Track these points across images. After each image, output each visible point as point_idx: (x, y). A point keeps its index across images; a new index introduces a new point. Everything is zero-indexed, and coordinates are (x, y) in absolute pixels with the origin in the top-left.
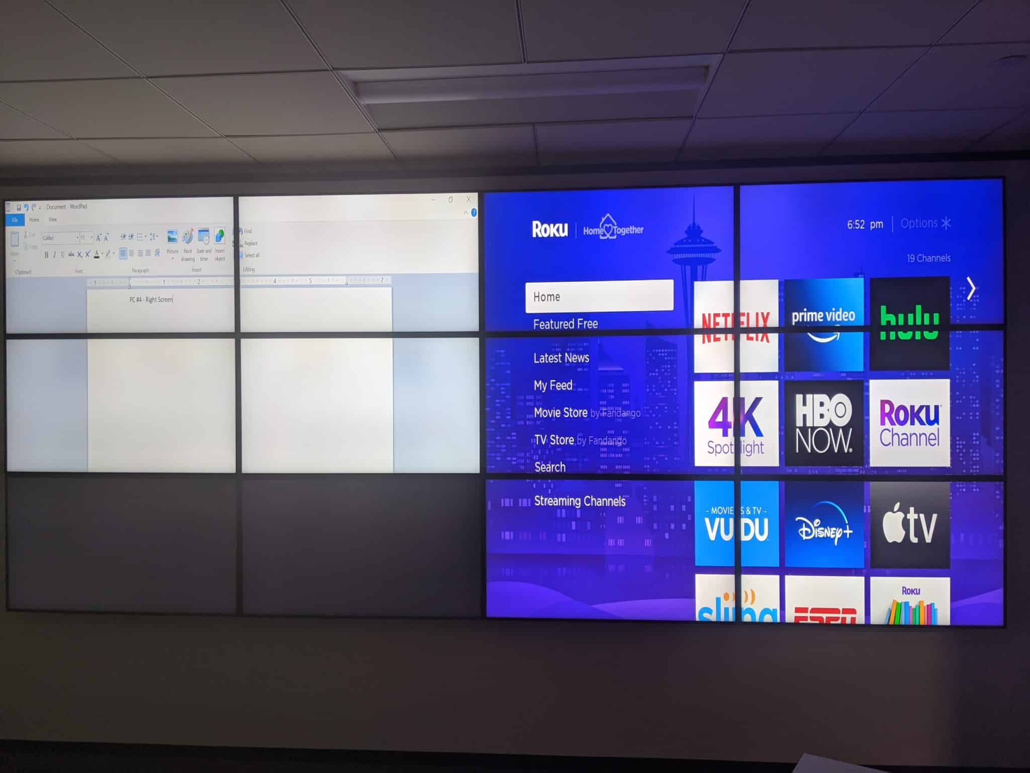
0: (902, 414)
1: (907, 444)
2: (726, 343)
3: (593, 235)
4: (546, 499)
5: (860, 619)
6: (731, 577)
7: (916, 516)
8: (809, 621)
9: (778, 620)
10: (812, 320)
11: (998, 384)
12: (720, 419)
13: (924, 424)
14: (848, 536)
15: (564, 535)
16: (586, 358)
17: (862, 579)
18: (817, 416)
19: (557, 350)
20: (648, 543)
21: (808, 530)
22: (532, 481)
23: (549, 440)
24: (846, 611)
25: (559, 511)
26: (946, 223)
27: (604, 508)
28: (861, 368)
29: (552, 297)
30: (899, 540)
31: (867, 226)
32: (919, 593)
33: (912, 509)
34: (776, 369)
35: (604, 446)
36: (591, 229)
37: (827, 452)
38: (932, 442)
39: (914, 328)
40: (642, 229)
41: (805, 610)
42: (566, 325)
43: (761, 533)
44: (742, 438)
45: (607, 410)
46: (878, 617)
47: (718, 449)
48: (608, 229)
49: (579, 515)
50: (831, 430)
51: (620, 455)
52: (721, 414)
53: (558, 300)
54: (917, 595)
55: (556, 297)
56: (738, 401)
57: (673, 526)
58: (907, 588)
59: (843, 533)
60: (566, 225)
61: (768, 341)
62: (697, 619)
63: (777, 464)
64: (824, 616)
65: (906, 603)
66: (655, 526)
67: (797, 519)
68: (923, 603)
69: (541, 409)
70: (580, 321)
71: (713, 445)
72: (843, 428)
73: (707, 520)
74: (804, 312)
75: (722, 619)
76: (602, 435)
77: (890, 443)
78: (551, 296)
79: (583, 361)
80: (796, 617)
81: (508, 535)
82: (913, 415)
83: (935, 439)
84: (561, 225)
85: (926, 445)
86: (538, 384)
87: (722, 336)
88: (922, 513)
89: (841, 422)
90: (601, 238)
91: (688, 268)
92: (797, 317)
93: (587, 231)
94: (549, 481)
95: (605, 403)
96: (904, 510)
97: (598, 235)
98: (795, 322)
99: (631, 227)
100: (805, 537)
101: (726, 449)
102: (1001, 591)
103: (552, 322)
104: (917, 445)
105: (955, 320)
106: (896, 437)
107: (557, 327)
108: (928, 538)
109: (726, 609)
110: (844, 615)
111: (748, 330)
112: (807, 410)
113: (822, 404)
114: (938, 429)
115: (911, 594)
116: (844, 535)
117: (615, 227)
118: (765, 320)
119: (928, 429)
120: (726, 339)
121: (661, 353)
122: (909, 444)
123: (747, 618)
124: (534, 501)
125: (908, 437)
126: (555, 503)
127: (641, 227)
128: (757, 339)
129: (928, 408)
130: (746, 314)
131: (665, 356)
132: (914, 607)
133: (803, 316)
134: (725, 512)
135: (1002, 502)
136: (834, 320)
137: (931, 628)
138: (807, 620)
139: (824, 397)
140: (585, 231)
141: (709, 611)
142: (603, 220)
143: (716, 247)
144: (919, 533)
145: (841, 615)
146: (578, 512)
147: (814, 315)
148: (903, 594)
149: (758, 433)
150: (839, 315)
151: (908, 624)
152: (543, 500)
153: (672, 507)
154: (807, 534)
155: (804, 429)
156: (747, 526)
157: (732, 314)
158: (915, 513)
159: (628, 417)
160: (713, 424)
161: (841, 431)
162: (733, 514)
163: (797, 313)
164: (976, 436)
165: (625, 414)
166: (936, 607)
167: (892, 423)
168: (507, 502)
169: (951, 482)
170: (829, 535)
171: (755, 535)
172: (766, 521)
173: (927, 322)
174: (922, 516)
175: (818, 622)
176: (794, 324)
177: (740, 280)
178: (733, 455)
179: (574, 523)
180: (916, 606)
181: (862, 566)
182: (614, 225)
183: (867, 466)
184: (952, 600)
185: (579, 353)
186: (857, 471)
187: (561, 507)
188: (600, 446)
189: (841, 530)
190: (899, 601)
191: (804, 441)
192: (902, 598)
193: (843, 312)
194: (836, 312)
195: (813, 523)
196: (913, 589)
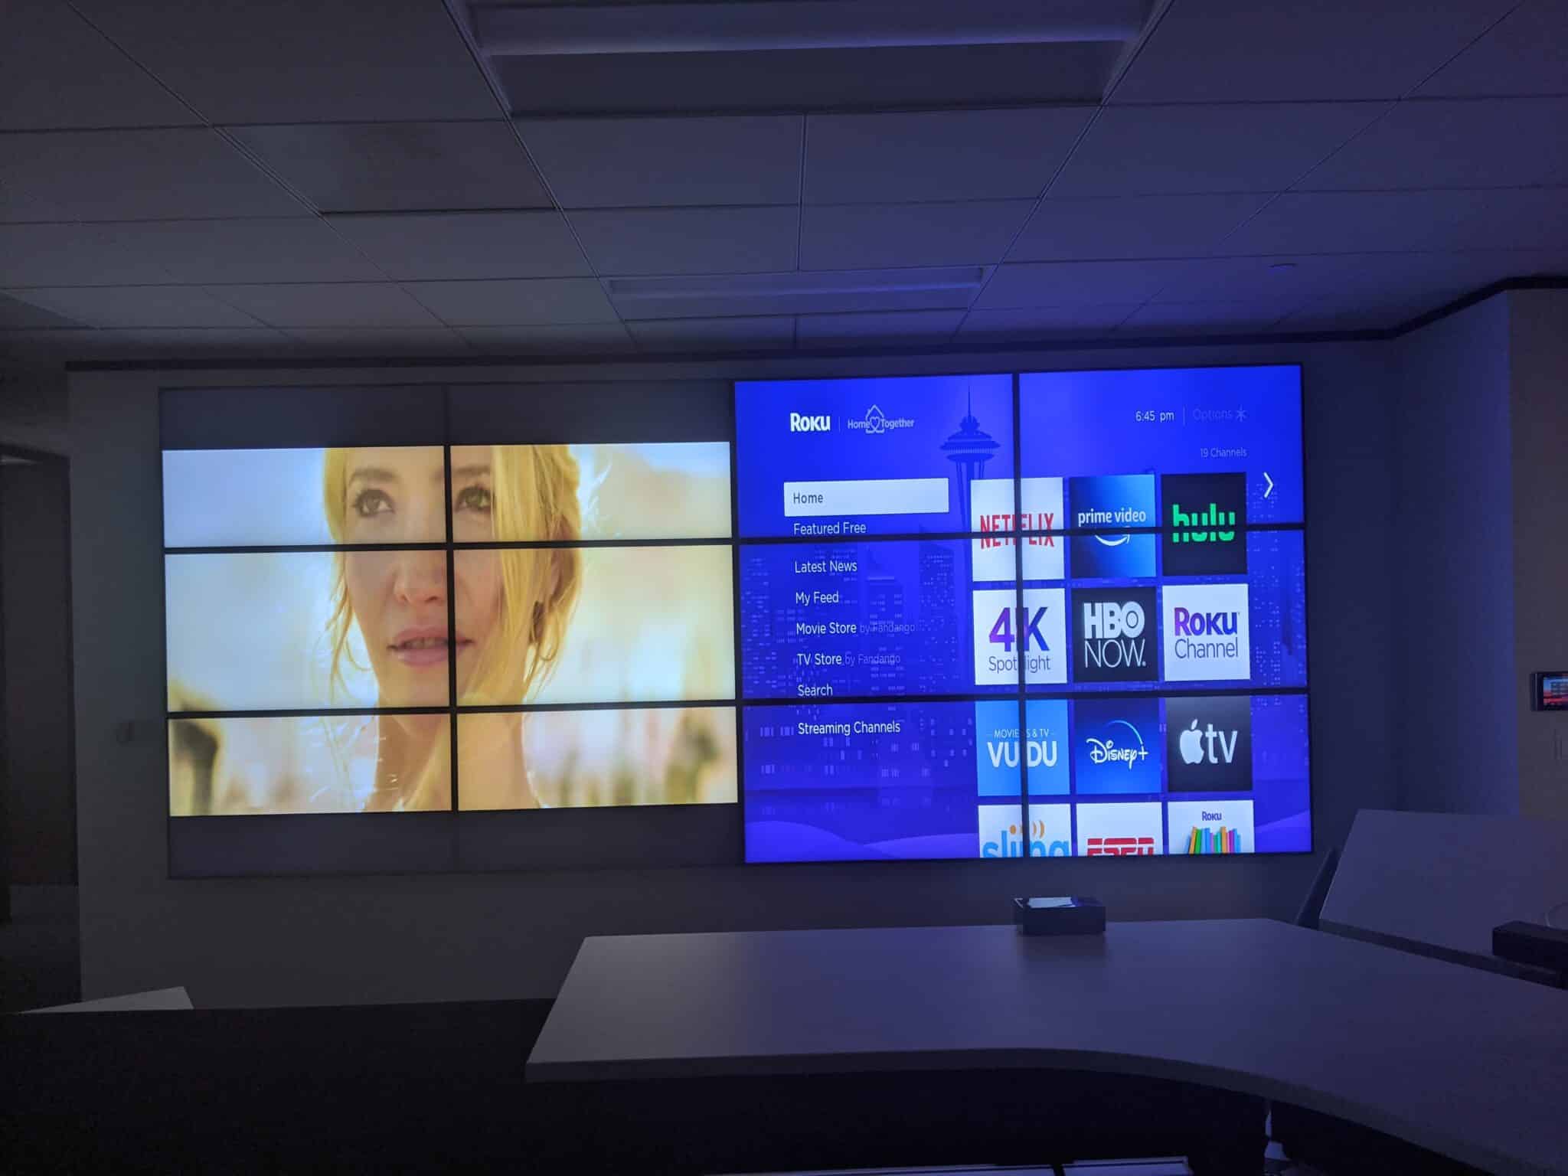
0: (1197, 622)
1: (1204, 655)
2: (1007, 547)
3: (858, 428)
4: (811, 727)
5: (1158, 849)
6: (1018, 808)
7: (1215, 734)
8: (1103, 853)
9: (1070, 854)
10: (1100, 521)
11: (1299, 588)
12: (1001, 631)
13: (1221, 633)
14: (1143, 759)
15: (832, 767)
16: (854, 566)
17: (1159, 805)
18: (1107, 627)
19: (822, 557)
20: (926, 772)
21: (1100, 752)
22: (795, 706)
23: (813, 660)
24: (1143, 841)
25: (825, 739)
26: (1241, 414)
27: (877, 735)
28: (1153, 574)
29: (814, 498)
30: (1198, 761)
31: (1158, 418)
32: (1220, 819)
33: (1210, 727)
34: (1061, 576)
35: (875, 665)
36: (856, 423)
37: (1119, 665)
38: (1230, 653)
39: (1209, 529)
40: (913, 422)
41: (1098, 841)
42: (831, 529)
43: (1050, 757)
44: (1026, 653)
45: (878, 625)
46: (1177, 847)
47: (1001, 665)
48: (875, 423)
49: (848, 744)
51: (894, 675)
52: (1003, 626)
53: (821, 502)
54: (1217, 821)
55: (819, 499)
56: (1022, 612)
57: (952, 753)
58: (1207, 814)
59: (1138, 755)
60: (828, 418)
61: (1052, 545)
62: (982, 856)
63: (1064, 681)
64: (1120, 847)
65: (1207, 830)
66: (933, 753)
67: (1088, 740)
68: (1225, 829)
69: (803, 625)
70: (846, 525)
71: (992, 660)
72: (1134, 639)
73: (990, 745)
74: (1091, 512)
75: (1009, 855)
76: (874, 653)
77: (1185, 656)
78: (812, 496)
79: (850, 570)
80: (1089, 850)
81: (768, 769)
82: (1209, 623)
83: (1234, 650)
84: (822, 418)
85: (1224, 656)
86: (800, 597)
87: (1002, 540)
88: (1221, 730)
89: (1133, 633)
90: (868, 432)
91: (964, 466)
92: (1083, 518)
93: (851, 424)
94: (815, 706)
95: (876, 616)
96: (1202, 727)
97: (864, 429)
98: (1082, 524)
99: (900, 420)
100: (1096, 761)
101: (1009, 665)
102: (1308, 813)
103: (814, 526)
104: (1214, 656)
105: (1252, 518)
106: (1192, 648)
107: (820, 531)
108: (1229, 759)
109: (1013, 844)
110: (1141, 846)
111: (1031, 533)
112: (1096, 621)
113: (1112, 613)
114: (1237, 638)
115: (1211, 820)
116: (1139, 757)
117: (883, 420)
118: (1049, 522)
119: (1225, 639)
120: (1007, 544)
121: (937, 559)
123: (1036, 853)
124: (797, 730)
125: (1205, 648)
126: (822, 731)
127: (911, 420)
128: (1040, 544)
129: (1225, 615)
130: (1028, 516)
131: (940, 563)
132: (1215, 834)
133: (1090, 518)
134: (1010, 735)
135: (1306, 716)
136: (1123, 520)
137: (1234, 857)
138: (1100, 853)
139: (1114, 606)
140: (849, 424)
141: (995, 847)
142: (870, 411)
143: (993, 442)
144: (1218, 752)
145: (1137, 846)
146: (848, 740)
147: (1102, 517)
148: (1203, 820)
149: (1044, 646)
150: (1128, 515)
152: (808, 728)
153: (951, 732)
154: (1099, 757)
155: (1093, 642)
156: (1033, 749)
157: (1013, 516)
158: (1214, 730)
159: (902, 631)
160: (994, 637)
161: (1133, 643)
162: (1018, 737)
163: (1083, 514)
164: (1277, 645)
165: (898, 629)
166: (1239, 833)
167: (1188, 633)
168: (767, 732)
169: (1250, 696)
170: (1122, 758)
171: (1042, 760)
172: (1054, 744)
173: (1222, 522)
174: (1221, 734)
175: (1112, 854)
176: (1080, 526)
177: (1020, 478)
178: (1017, 671)
179: (843, 753)
180: (1218, 833)
181: (1157, 789)
182: (881, 417)
183: (1161, 681)
184: (1255, 825)
185: (845, 561)
186: (1151, 686)
187: (827, 735)
188: (870, 665)
189: (1135, 751)
190: (1199, 828)
191: (1094, 655)
192: (1202, 825)
193: (1132, 513)
194: (1125, 511)
195: (1105, 744)
196: (1214, 813)
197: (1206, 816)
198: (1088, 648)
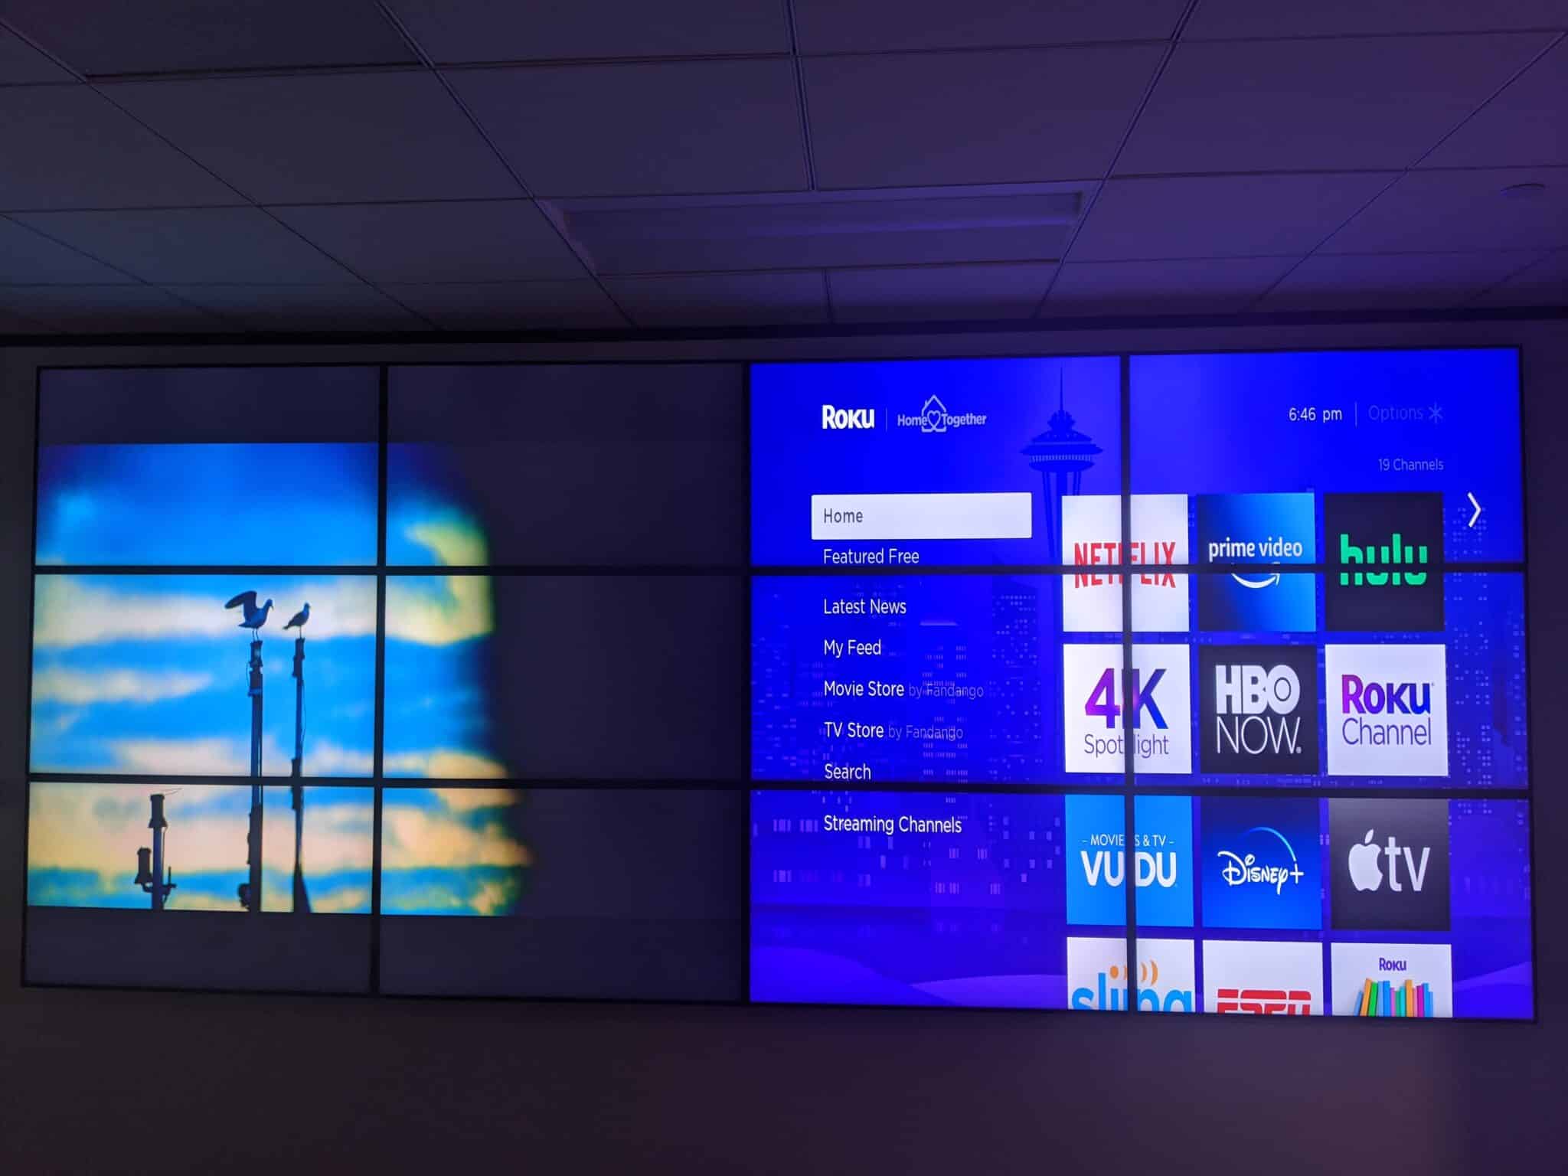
0: (1374, 696)
1: (1383, 741)
2: (1110, 589)
3: (911, 425)
4: (841, 821)
5: (1317, 1008)
6: (1122, 942)
7: (1398, 851)
8: (1240, 1011)
9: (1193, 1009)
10: (1239, 555)
11: (1517, 652)
12: (1102, 700)
13: (1409, 712)
14: (1297, 881)
15: (868, 877)
16: (902, 607)
17: (1319, 946)
18: (1248, 699)
20: (995, 889)
21: (1237, 870)
22: (820, 792)
23: (845, 731)
24: (1295, 995)
25: (860, 839)
26: (1436, 413)
27: (929, 835)
28: (1311, 626)
29: (851, 516)
30: (1374, 887)
31: (1319, 416)
32: (1405, 968)
33: (1392, 840)
34: (1183, 626)
35: (929, 741)
36: (909, 418)
37: (1263, 752)
38: (1421, 739)
39: (1391, 568)
40: (985, 417)
41: (1233, 993)
42: (872, 557)
43: (1166, 874)
44: (1136, 731)
45: (933, 686)
46: (1342, 1006)
47: (1102, 745)
48: (934, 419)
49: (891, 846)
50: (1269, 719)
51: (953, 755)
52: (1104, 694)
53: (860, 521)
54: (1401, 972)
55: (857, 517)
56: (1130, 675)
57: (1032, 864)
58: (1386, 961)
59: (1289, 875)
60: (872, 412)
61: (1173, 585)
62: (1070, 1006)
64: (1263, 1002)
65: (1386, 984)
66: (1007, 863)
67: (1220, 853)
68: (1411, 985)
69: (833, 683)
70: (893, 553)
71: (1089, 739)
72: (1287, 716)
73: (1084, 855)
74: (1227, 542)
75: (1108, 1006)
76: (926, 723)
77: (1357, 740)
78: (849, 514)
79: (897, 612)
80: (1220, 1005)
81: (783, 876)
82: (1391, 698)
83: (1425, 735)
84: (864, 412)
85: (1412, 743)
86: (830, 646)
87: (1104, 577)
88: (1406, 846)
89: (1284, 708)
90: (924, 430)
91: (1053, 475)
92: (1215, 550)
93: (903, 421)
94: (846, 793)
95: (929, 675)
96: (1381, 841)
97: (919, 427)
98: (1214, 558)
99: (967, 415)
100: (1231, 882)
101: (1112, 747)
102: (1528, 966)
103: (850, 553)
104: (1398, 743)
105: (1452, 556)
106: (1366, 731)
107: (858, 560)
108: (1417, 885)
109: (1114, 992)
110: (1292, 1002)
111: (1144, 569)
112: (1233, 689)
113: (1254, 680)
114: (1429, 719)
115: (1392, 970)
116: (1291, 878)
117: (944, 415)
118: (1169, 554)
119: (1414, 719)
120: (1111, 581)
121: (1014, 600)
122: (1386, 741)
123: (1145, 1005)
124: (822, 824)
125: (1385, 732)
126: (856, 827)
127: (982, 415)
128: (1157, 582)
129: (1413, 687)
130: (1140, 545)
131: (1019, 606)
132: (1397, 989)
133: (1225, 549)
134: (1112, 843)
135: (1527, 830)
136: (1270, 554)
137: (1423, 1022)
138: (1236, 1009)
139: (1257, 670)
140: (899, 420)
141: (1088, 994)
142: (927, 404)
143: (1094, 445)
144: (1403, 876)
145: (1287, 1002)
146: (890, 841)
147: (1241, 548)
148: (1380, 969)
149: (1160, 723)
150: (1278, 548)
151: (1389, 1015)
153: (1032, 835)
154: (1235, 877)
155: (1228, 718)
156: (1144, 863)
157: (1119, 544)
158: (1397, 845)
159: (965, 696)
160: (1092, 708)
161: (1284, 720)
162: (1123, 845)
163: (1215, 545)
164: (1486, 730)
165: (960, 692)
166: (1430, 990)
167: (1360, 710)
168: (782, 825)
169: (1449, 800)
170: (1267, 879)
171: (1156, 879)
172: (1173, 856)
173: (1409, 559)
174: (1407, 851)
175: (1253, 1012)
176: (1211, 560)
177: (1130, 494)
178: (1123, 755)
179: (883, 859)
180: (1401, 988)
181: (1317, 925)
182: (942, 412)
183: (1323, 775)
184: (1454, 980)
185: (890, 600)
186: (1309, 781)
187: (863, 833)
188: (922, 740)
189: (1286, 871)
190: (1376, 981)
191: (1229, 736)
192: (1380, 976)
193: (1284, 543)
194: (1273, 542)
195: (1243, 861)
196: (1396, 961)
197: (1385, 965)
198: (1221, 726)
